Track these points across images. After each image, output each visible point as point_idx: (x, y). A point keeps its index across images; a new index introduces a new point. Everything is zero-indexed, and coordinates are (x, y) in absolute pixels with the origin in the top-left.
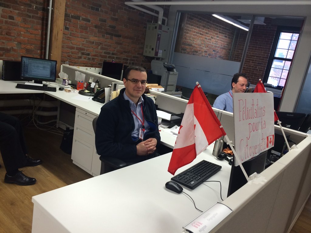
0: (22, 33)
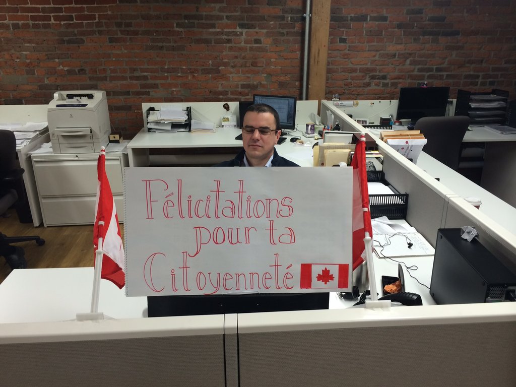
0: (272, 60)
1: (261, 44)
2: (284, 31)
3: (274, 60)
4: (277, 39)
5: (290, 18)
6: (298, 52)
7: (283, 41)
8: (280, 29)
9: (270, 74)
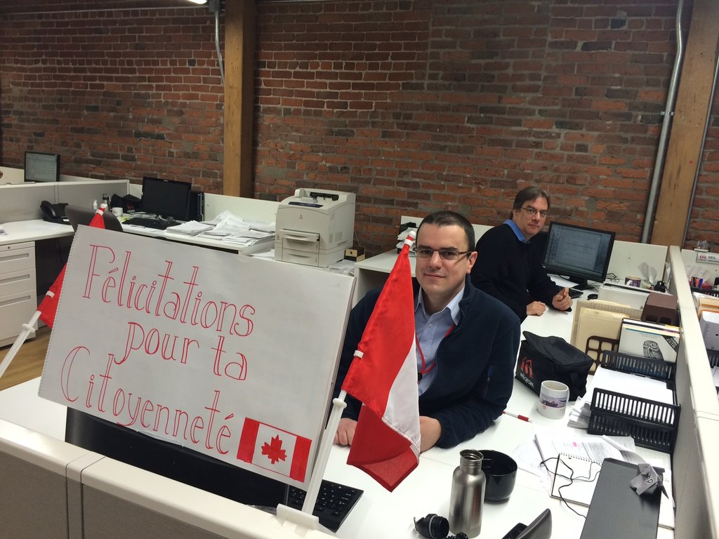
0: (601, 177)
1: (586, 151)
2: (629, 136)
3: (605, 177)
4: (614, 147)
5: (640, 117)
6: (646, 169)
7: (624, 150)
8: (622, 133)
9: (594, 198)
